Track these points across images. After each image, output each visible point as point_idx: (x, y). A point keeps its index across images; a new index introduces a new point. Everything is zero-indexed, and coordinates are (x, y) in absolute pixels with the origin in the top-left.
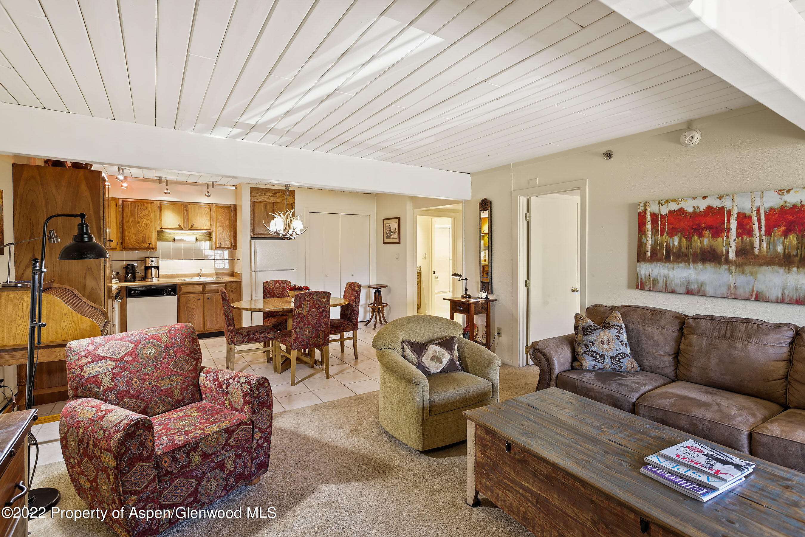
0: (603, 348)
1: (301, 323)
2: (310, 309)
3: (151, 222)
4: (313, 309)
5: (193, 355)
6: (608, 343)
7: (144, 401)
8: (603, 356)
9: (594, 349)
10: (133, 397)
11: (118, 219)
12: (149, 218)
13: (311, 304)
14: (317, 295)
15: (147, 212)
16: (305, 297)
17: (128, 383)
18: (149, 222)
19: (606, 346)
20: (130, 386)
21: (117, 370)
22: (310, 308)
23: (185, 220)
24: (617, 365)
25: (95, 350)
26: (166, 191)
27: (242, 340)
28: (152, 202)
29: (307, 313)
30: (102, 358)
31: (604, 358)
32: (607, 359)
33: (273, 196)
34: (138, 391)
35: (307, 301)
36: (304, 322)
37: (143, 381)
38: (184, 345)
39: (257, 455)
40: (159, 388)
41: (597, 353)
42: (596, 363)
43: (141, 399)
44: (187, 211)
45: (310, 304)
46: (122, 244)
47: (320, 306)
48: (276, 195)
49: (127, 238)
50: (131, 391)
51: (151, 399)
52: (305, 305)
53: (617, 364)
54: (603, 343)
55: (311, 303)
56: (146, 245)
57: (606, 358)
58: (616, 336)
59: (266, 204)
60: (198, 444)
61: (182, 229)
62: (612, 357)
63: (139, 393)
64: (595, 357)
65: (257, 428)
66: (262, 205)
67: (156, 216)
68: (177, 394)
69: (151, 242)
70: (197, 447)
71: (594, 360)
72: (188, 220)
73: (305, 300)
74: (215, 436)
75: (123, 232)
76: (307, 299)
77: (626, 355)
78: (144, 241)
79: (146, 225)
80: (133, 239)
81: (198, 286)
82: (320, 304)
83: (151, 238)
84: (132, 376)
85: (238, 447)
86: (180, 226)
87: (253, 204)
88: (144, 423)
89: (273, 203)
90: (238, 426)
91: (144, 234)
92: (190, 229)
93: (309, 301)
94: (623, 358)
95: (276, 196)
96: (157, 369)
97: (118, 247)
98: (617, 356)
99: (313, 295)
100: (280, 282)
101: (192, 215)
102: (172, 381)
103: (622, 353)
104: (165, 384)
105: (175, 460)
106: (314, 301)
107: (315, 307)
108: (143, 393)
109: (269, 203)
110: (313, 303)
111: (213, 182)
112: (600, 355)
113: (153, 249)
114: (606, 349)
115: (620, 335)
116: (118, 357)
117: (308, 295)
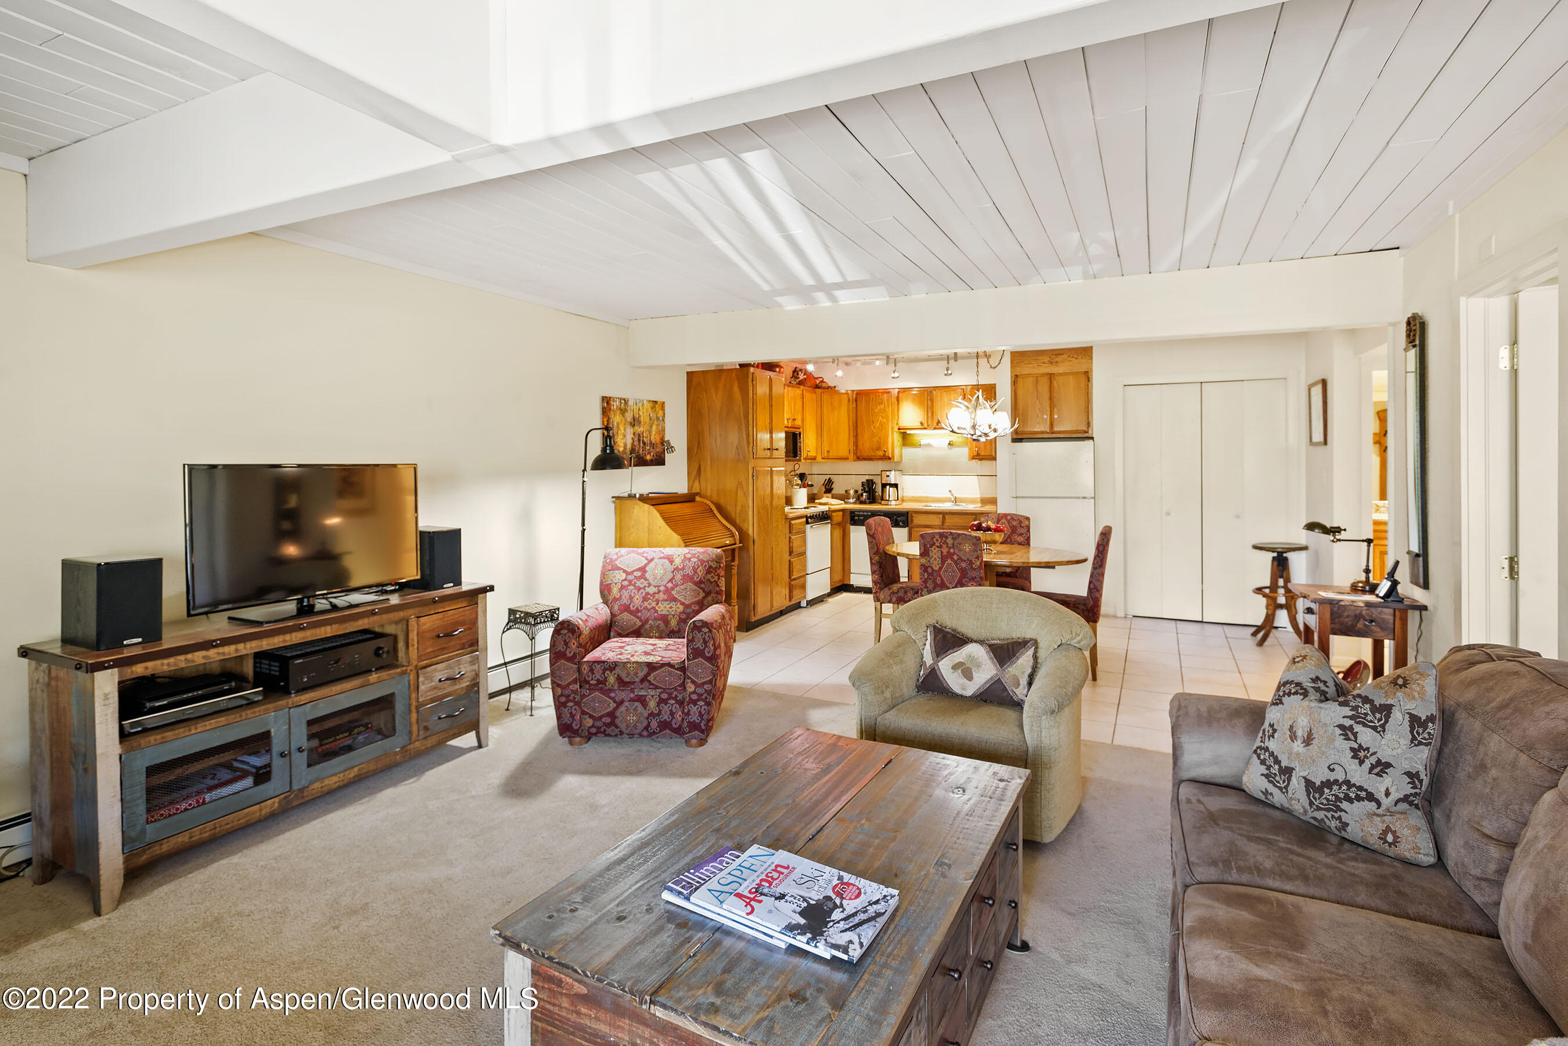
0: (1292, 748)
1: (930, 582)
2: (943, 563)
3: (888, 422)
4: (949, 561)
5: (703, 586)
6: (1308, 741)
7: (641, 621)
8: (1288, 771)
9: (1272, 745)
10: (631, 612)
11: (851, 419)
12: (884, 415)
13: (945, 553)
14: (954, 539)
15: (882, 406)
16: (932, 539)
17: (631, 598)
18: (884, 420)
19: (1298, 746)
20: (632, 601)
21: (626, 583)
22: (943, 559)
23: (930, 415)
24: (1329, 815)
25: (616, 560)
26: (893, 375)
27: (889, 598)
28: (887, 392)
29: (938, 567)
30: (619, 569)
31: (1289, 780)
32: (1297, 785)
33: (1051, 363)
34: (637, 608)
35: (938, 547)
36: (934, 581)
37: (645, 599)
38: (695, 572)
39: (689, 711)
40: (657, 611)
41: (1277, 761)
42: (1271, 788)
43: (638, 617)
44: (932, 401)
45: (942, 552)
46: (855, 453)
47: (960, 558)
48: (1057, 359)
49: (860, 444)
50: (631, 606)
51: (647, 620)
52: (935, 553)
53: (1328, 810)
54: (1293, 737)
55: (945, 551)
56: (881, 453)
57: (1294, 780)
58: (1341, 727)
59: (1037, 378)
60: (616, 665)
61: (925, 428)
62: (1309, 784)
63: (638, 611)
64: (1269, 768)
65: (689, 678)
66: (1030, 380)
67: (893, 411)
68: (673, 623)
69: (887, 448)
70: (614, 669)
71: (1267, 776)
72: (932, 413)
73: (934, 544)
74: (635, 665)
75: (856, 436)
76: (937, 544)
77: (1363, 794)
78: (879, 449)
79: (881, 424)
80: (867, 445)
81: (934, 516)
82: (961, 554)
83: (887, 444)
84: (636, 591)
85: (664, 691)
86: (922, 423)
87: (1015, 380)
88: (568, 625)
89: (1051, 376)
90: (663, 665)
91: (879, 438)
92: (935, 429)
93: (940, 547)
94: (1350, 800)
95: (1057, 362)
96: (659, 591)
97: (851, 456)
98: (1328, 784)
99: (946, 537)
100: (1009, 518)
101: (938, 405)
102: (671, 608)
103: (1347, 782)
104: (663, 608)
105: (592, 670)
106: (950, 548)
107: (952, 560)
108: (641, 611)
109: (1043, 375)
110: (948, 552)
111: (956, 354)
112: (1280, 767)
113: (890, 459)
114: (1298, 754)
115: (1358, 728)
116: (630, 570)
117: (937, 537)
